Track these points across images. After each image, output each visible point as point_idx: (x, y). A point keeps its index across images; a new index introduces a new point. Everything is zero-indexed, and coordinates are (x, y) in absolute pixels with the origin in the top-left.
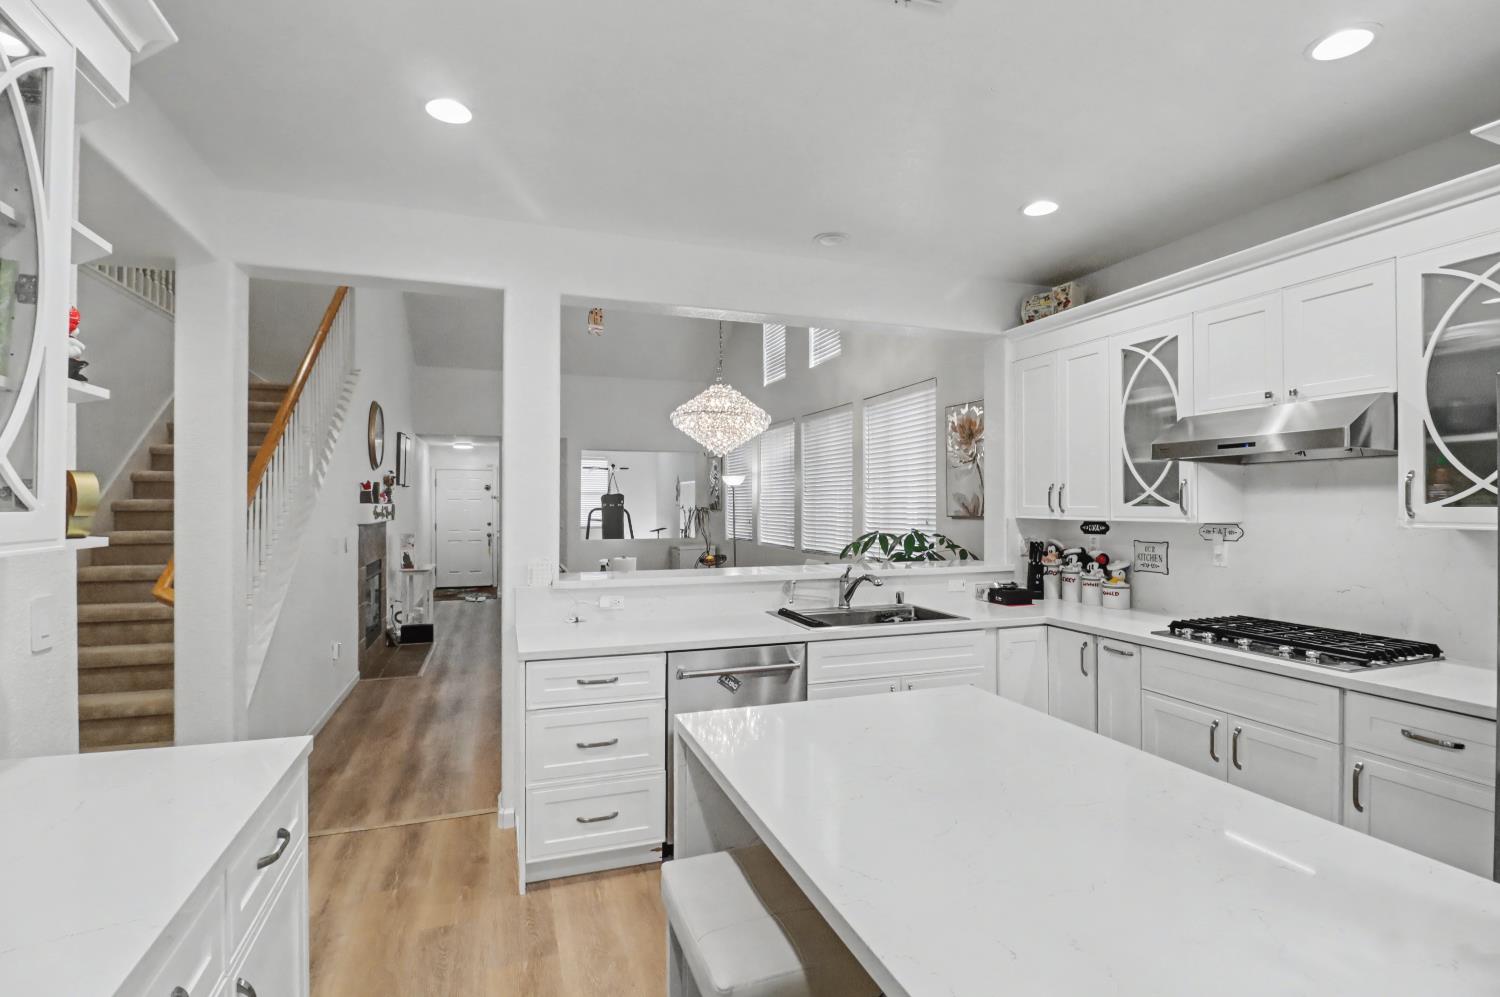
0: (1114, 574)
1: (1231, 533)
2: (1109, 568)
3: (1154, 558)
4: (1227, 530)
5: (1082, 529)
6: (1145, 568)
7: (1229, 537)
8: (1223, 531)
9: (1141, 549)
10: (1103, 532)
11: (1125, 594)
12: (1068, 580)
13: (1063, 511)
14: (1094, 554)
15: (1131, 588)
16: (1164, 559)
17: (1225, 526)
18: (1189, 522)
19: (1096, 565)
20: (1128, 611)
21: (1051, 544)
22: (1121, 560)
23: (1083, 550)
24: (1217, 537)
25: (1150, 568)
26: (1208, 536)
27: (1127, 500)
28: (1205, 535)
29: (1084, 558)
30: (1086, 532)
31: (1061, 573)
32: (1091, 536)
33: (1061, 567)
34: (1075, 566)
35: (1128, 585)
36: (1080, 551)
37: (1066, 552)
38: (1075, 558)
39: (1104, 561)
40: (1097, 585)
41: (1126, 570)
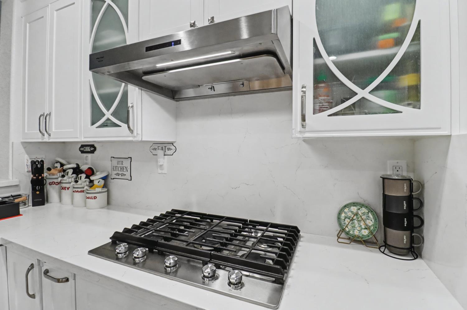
0: (96, 183)
1: (169, 149)
2: (92, 178)
3: (122, 169)
4: (166, 148)
5: (80, 150)
6: (117, 177)
7: (168, 152)
8: (164, 148)
9: (115, 162)
10: (92, 152)
11: (102, 197)
12: (64, 188)
13: (49, 135)
14: (84, 168)
15: (108, 191)
16: (129, 170)
17: (165, 145)
18: (136, 139)
19: (83, 176)
20: (105, 210)
21: (57, 162)
22: (102, 172)
23: (77, 165)
24: (160, 153)
25: (120, 177)
26: (155, 152)
27: (93, 123)
28: (152, 151)
29: (77, 171)
30: (83, 152)
31: (60, 183)
32: (85, 155)
33: (60, 179)
34: (70, 177)
35: (105, 190)
36: (75, 166)
37: (65, 167)
38: (71, 171)
39: (90, 172)
40: (83, 191)
41: (105, 178)
